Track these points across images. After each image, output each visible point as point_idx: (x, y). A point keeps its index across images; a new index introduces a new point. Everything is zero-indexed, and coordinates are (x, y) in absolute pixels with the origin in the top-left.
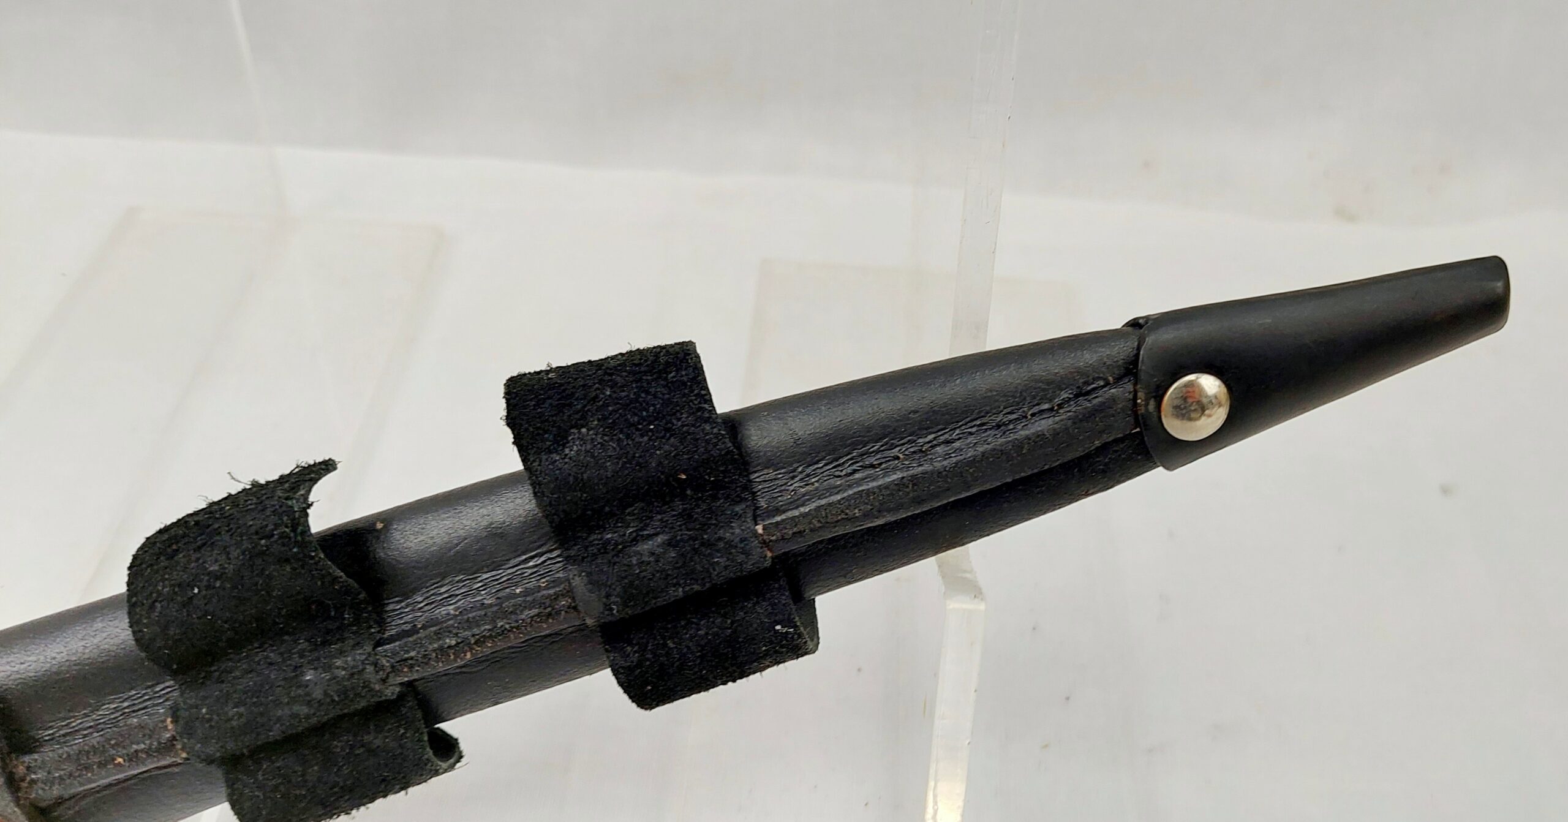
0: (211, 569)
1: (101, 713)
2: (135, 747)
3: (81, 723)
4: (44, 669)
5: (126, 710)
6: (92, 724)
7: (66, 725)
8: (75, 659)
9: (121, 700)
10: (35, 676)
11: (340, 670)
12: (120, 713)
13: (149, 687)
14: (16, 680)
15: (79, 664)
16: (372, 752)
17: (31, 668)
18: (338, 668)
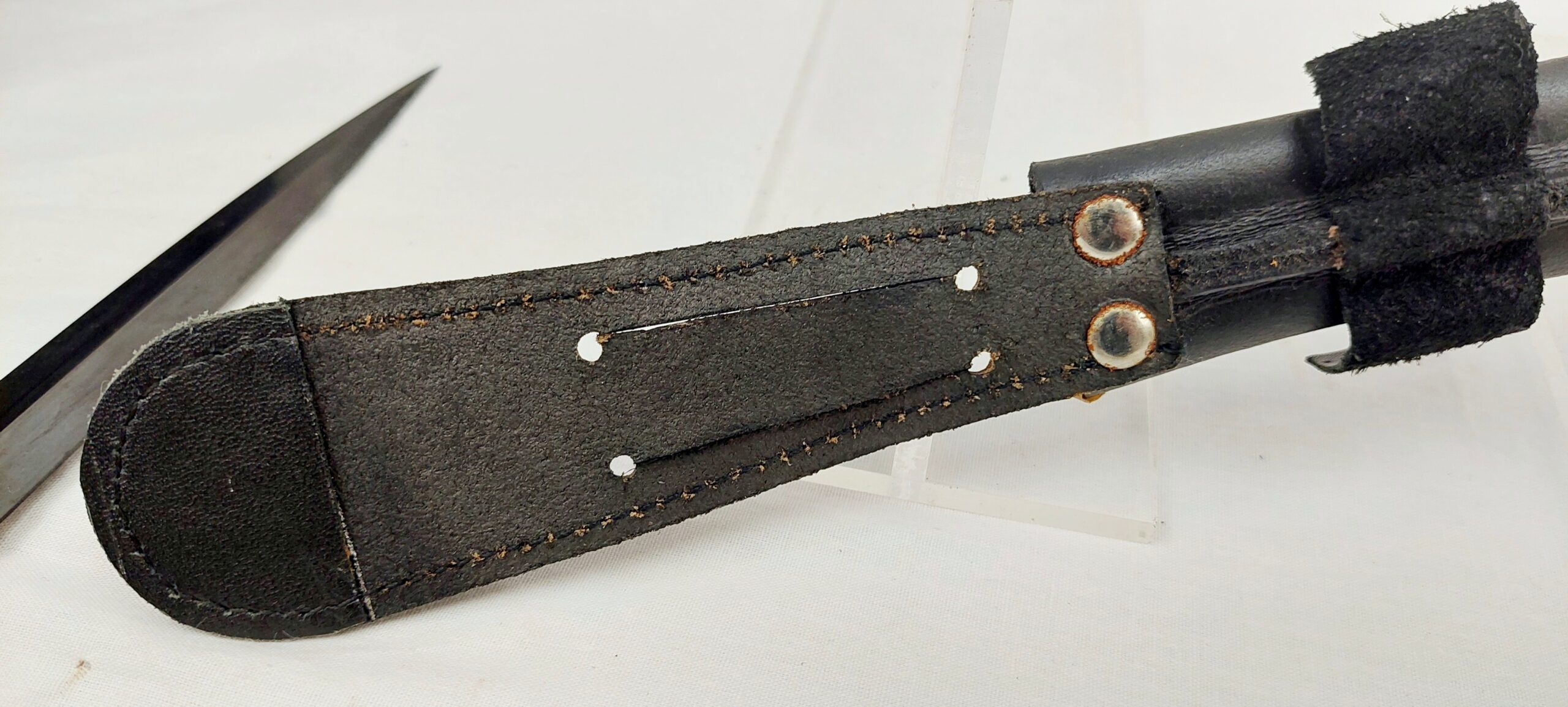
0: (1424, 79)
1: (1239, 224)
2: (1290, 252)
3: (1219, 232)
4: (1201, 175)
5: (1263, 224)
6: (1228, 233)
7: (1205, 232)
8: (1229, 168)
9: (1260, 213)
10: (1191, 180)
11: (1518, 195)
12: (1258, 226)
13: (1289, 204)
14: (1176, 181)
15: (1233, 174)
16: (1491, 291)
17: (1188, 172)
18: (1515, 192)
